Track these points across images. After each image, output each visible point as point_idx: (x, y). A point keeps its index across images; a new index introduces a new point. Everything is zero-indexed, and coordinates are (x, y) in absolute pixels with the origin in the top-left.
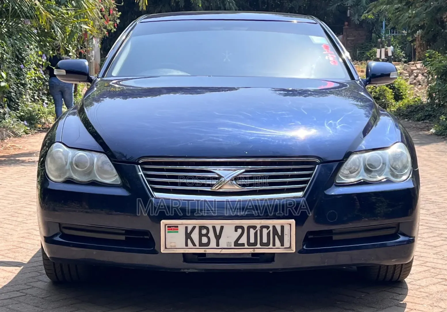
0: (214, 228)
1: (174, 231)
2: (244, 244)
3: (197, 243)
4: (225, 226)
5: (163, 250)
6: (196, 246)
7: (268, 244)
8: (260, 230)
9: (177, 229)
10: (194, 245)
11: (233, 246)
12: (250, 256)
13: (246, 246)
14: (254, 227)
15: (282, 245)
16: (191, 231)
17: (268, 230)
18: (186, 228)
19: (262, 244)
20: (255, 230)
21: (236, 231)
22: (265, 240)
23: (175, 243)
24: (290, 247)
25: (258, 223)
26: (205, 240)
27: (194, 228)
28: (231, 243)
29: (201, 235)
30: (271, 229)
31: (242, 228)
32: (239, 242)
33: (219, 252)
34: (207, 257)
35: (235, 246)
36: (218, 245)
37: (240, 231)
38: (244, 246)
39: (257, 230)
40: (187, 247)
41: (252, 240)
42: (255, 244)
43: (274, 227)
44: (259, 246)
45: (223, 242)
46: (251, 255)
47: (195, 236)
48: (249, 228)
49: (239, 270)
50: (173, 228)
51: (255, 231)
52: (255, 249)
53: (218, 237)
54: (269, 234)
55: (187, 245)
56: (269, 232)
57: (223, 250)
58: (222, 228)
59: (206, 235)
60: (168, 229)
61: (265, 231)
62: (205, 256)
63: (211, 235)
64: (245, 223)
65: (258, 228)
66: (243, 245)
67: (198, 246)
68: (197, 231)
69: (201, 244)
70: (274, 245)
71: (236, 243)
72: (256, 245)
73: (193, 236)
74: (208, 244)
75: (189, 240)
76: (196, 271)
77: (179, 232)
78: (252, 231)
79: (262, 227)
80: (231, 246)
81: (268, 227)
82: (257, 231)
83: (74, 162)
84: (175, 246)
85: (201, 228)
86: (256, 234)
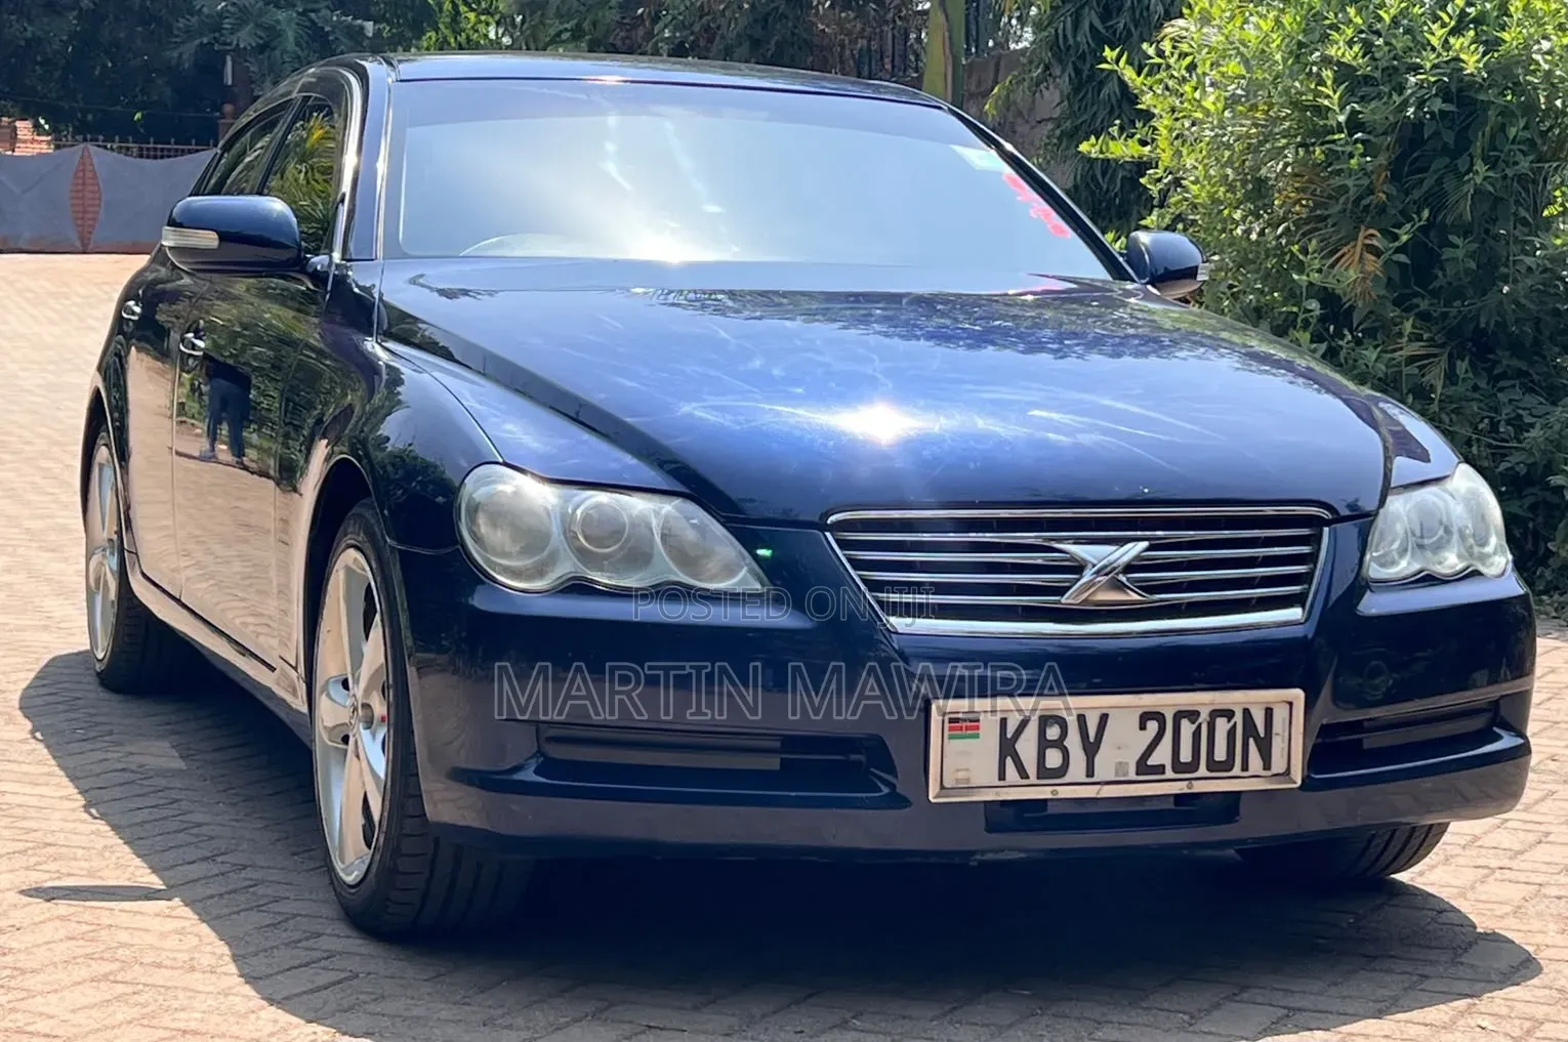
0: (1081, 719)
1: (969, 732)
2: (1163, 766)
3: (1031, 768)
4: (1111, 713)
5: (933, 794)
6: (1028, 777)
7: (1228, 765)
8: (1209, 723)
9: (978, 728)
10: (1023, 774)
11: (1132, 776)
12: (1170, 805)
13: (1169, 774)
14: (1193, 715)
15: (1267, 766)
16: (1017, 730)
17: (1229, 721)
18: (1004, 722)
19: (1213, 765)
20: (1193, 723)
21: (1143, 727)
22: (1220, 754)
23: (967, 770)
24: (1288, 772)
25: (1204, 700)
26: (1053, 759)
27: (1024, 724)
28: (1127, 763)
29: (1044, 744)
30: (1238, 718)
31: (1158, 717)
32: (1149, 763)
33: (1093, 795)
34: (1051, 810)
35: (1137, 774)
36: (1090, 772)
37: (1153, 726)
38: (1163, 773)
39: (1200, 724)
40: (1002, 783)
41: (1186, 756)
42: (1193, 766)
43: (1247, 712)
44: (1203, 771)
45: (1105, 766)
46: (1172, 799)
47: (1027, 747)
48: (1179, 716)
49: (1147, 847)
50: (964, 726)
51: (1194, 726)
52: (1193, 782)
53: (1091, 749)
54: (1231, 733)
55: (1002, 776)
56: (1233, 728)
57: (1106, 787)
58: (1104, 719)
59: (1059, 743)
60: (951, 729)
61: (1222, 725)
62: (1045, 809)
63: (1073, 742)
64: (1168, 702)
65: (1204, 717)
66: (1161, 769)
67: (1033, 779)
68: (1032, 730)
69: (1044, 772)
70: (1245, 767)
71: (1143, 767)
72: (1196, 769)
73: (1020, 746)
74: (1062, 770)
75: (1009, 761)
76: (1022, 855)
77: (981, 736)
78: (1187, 728)
79: (1216, 714)
80: (1126, 774)
81: (1229, 714)
82: (1199, 726)
83: (577, 529)
84: (968, 780)
85: (1045, 721)
86: (1197, 735)
